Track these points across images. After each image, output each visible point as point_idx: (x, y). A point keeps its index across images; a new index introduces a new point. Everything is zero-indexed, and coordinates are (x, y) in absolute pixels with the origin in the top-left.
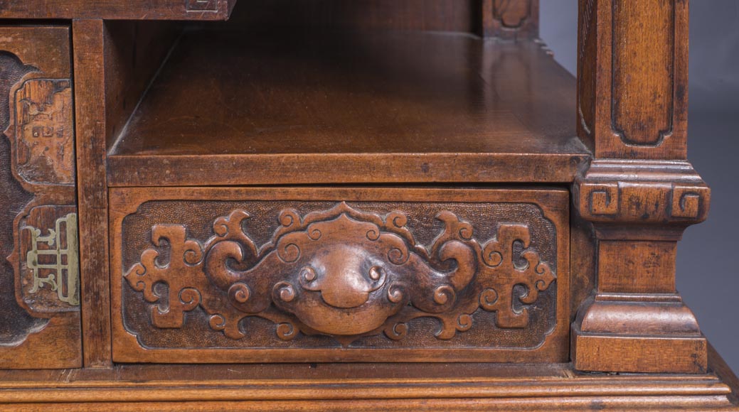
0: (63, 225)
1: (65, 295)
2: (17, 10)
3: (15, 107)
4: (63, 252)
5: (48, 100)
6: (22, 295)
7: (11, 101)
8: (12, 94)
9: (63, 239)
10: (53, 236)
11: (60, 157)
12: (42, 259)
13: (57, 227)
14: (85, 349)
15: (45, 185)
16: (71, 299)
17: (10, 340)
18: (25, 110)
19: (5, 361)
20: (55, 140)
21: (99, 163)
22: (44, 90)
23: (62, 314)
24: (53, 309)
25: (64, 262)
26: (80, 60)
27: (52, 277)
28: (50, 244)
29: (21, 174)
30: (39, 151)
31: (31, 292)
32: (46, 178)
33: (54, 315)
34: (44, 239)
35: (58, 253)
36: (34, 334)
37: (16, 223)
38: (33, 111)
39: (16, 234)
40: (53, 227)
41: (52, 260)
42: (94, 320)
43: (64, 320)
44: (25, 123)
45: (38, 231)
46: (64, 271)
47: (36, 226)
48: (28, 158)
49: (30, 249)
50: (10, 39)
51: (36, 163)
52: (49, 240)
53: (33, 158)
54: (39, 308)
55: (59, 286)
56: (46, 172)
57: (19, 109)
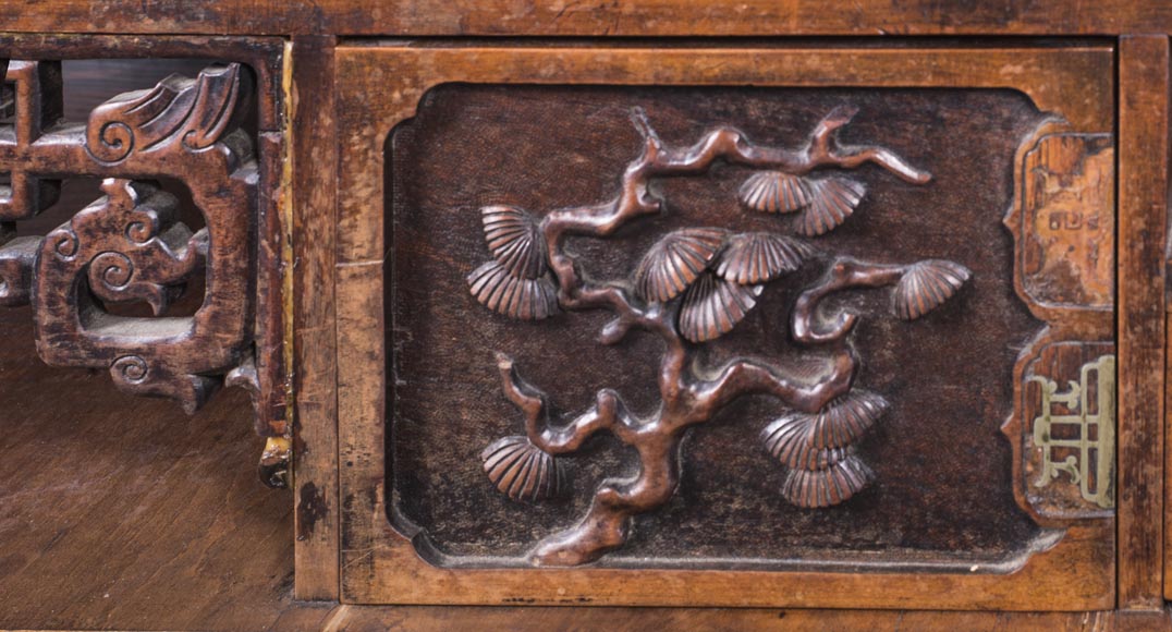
0: (1093, 375)
1: (1093, 489)
2: (1033, 21)
3: (1023, 180)
4: (1092, 419)
5: (1077, 167)
6: (1024, 489)
7: (1017, 171)
8: (1018, 159)
9: (1092, 398)
10: (1076, 394)
11: (1092, 262)
12: (1058, 432)
13: (1084, 377)
14: (1120, 579)
15: (1068, 307)
16: (1100, 497)
17: (1000, 558)
18: (1039, 186)
19: (992, 597)
20: (1085, 235)
21: (1153, 273)
22: (1069, 151)
23: (1087, 522)
24: (1073, 514)
25: (1093, 436)
26: (1130, 102)
27: (1072, 460)
28: (1072, 406)
29: (1029, 290)
30: (1058, 253)
31: (1039, 484)
32: (1067, 297)
33: (1074, 522)
34: (1061, 398)
35: (1083, 421)
36: (1041, 553)
37: (1017, 370)
38: (1052, 186)
39: (1017, 389)
40: (1077, 379)
41: (1073, 432)
42: (1137, 531)
43: (1089, 532)
44: (1038, 206)
45: (1053, 385)
46: (1092, 452)
47: (1049, 376)
48: (1041, 265)
49: (1039, 414)
50: (1018, 69)
51: (1053, 271)
52: (1070, 398)
53: (1049, 264)
54: (1050, 511)
55: (1082, 477)
56: (1067, 287)
57: (1029, 183)
